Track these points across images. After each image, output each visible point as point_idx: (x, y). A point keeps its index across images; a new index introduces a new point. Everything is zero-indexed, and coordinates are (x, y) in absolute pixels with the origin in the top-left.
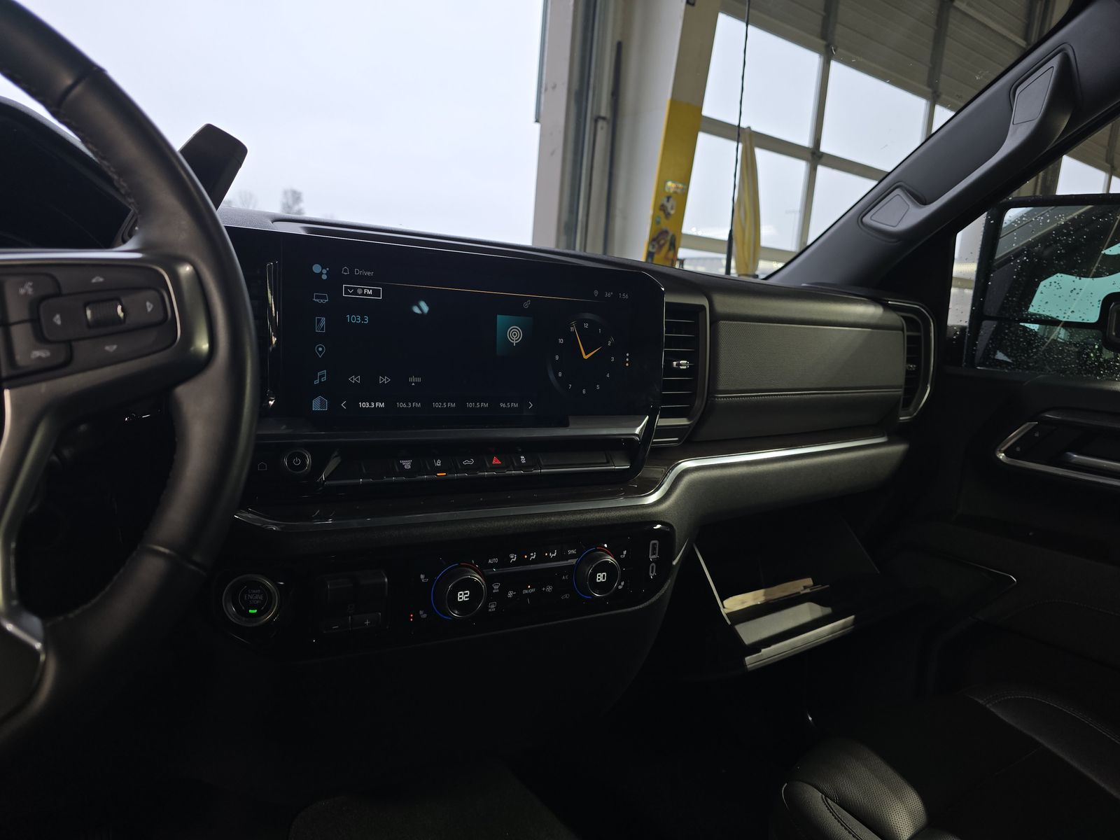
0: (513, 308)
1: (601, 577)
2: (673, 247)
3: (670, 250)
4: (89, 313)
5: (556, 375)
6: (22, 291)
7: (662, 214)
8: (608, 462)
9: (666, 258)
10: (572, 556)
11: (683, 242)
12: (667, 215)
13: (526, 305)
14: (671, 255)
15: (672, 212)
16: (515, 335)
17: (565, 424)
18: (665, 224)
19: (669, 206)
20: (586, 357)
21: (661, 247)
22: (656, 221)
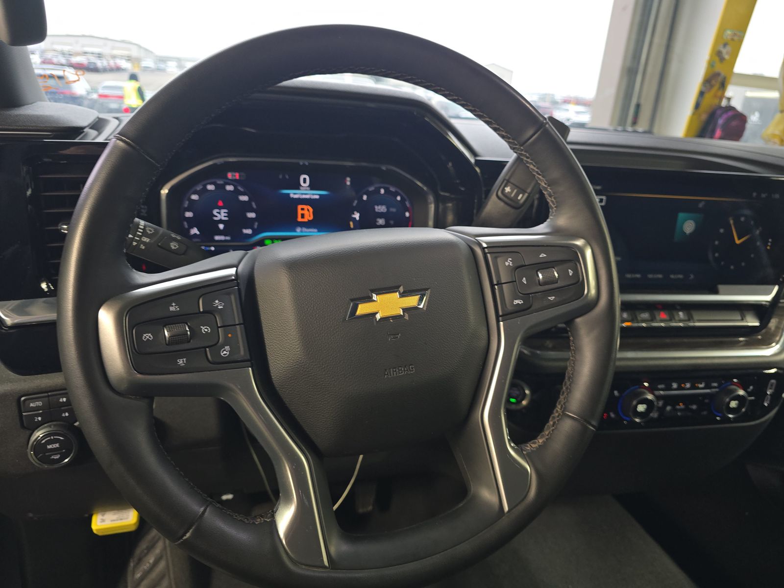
0: (690, 208)
1: (733, 404)
2: (723, 86)
3: (719, 88)
4: (540, 276)
5: (714, 254)
6: (507, 264)
7: (717, 59)
8: (742, 320)
9: (715, 96)
10: (715, 387)
11: (733, 79)
12: (722, 59)
13: (701, 205)
14: (720, 93)
15: (727, 57)
16: (689, 227)
17: (716, 292)
18: (719, 68)
19: (724, 51)
20: (738, 242)
21: (712, 86)
22: (711, 64)
